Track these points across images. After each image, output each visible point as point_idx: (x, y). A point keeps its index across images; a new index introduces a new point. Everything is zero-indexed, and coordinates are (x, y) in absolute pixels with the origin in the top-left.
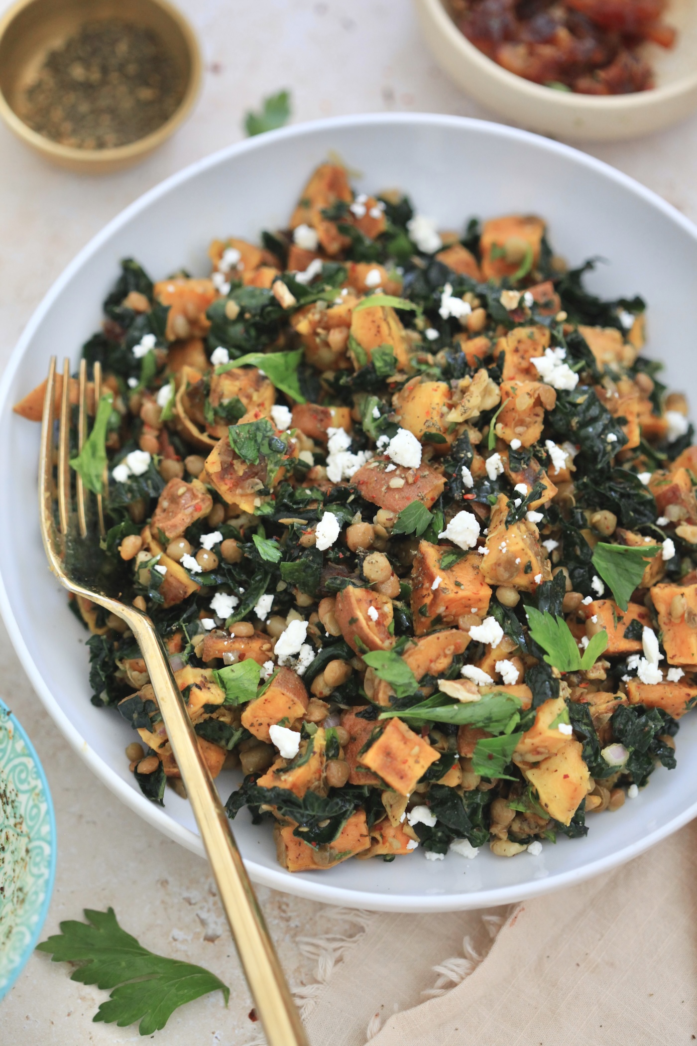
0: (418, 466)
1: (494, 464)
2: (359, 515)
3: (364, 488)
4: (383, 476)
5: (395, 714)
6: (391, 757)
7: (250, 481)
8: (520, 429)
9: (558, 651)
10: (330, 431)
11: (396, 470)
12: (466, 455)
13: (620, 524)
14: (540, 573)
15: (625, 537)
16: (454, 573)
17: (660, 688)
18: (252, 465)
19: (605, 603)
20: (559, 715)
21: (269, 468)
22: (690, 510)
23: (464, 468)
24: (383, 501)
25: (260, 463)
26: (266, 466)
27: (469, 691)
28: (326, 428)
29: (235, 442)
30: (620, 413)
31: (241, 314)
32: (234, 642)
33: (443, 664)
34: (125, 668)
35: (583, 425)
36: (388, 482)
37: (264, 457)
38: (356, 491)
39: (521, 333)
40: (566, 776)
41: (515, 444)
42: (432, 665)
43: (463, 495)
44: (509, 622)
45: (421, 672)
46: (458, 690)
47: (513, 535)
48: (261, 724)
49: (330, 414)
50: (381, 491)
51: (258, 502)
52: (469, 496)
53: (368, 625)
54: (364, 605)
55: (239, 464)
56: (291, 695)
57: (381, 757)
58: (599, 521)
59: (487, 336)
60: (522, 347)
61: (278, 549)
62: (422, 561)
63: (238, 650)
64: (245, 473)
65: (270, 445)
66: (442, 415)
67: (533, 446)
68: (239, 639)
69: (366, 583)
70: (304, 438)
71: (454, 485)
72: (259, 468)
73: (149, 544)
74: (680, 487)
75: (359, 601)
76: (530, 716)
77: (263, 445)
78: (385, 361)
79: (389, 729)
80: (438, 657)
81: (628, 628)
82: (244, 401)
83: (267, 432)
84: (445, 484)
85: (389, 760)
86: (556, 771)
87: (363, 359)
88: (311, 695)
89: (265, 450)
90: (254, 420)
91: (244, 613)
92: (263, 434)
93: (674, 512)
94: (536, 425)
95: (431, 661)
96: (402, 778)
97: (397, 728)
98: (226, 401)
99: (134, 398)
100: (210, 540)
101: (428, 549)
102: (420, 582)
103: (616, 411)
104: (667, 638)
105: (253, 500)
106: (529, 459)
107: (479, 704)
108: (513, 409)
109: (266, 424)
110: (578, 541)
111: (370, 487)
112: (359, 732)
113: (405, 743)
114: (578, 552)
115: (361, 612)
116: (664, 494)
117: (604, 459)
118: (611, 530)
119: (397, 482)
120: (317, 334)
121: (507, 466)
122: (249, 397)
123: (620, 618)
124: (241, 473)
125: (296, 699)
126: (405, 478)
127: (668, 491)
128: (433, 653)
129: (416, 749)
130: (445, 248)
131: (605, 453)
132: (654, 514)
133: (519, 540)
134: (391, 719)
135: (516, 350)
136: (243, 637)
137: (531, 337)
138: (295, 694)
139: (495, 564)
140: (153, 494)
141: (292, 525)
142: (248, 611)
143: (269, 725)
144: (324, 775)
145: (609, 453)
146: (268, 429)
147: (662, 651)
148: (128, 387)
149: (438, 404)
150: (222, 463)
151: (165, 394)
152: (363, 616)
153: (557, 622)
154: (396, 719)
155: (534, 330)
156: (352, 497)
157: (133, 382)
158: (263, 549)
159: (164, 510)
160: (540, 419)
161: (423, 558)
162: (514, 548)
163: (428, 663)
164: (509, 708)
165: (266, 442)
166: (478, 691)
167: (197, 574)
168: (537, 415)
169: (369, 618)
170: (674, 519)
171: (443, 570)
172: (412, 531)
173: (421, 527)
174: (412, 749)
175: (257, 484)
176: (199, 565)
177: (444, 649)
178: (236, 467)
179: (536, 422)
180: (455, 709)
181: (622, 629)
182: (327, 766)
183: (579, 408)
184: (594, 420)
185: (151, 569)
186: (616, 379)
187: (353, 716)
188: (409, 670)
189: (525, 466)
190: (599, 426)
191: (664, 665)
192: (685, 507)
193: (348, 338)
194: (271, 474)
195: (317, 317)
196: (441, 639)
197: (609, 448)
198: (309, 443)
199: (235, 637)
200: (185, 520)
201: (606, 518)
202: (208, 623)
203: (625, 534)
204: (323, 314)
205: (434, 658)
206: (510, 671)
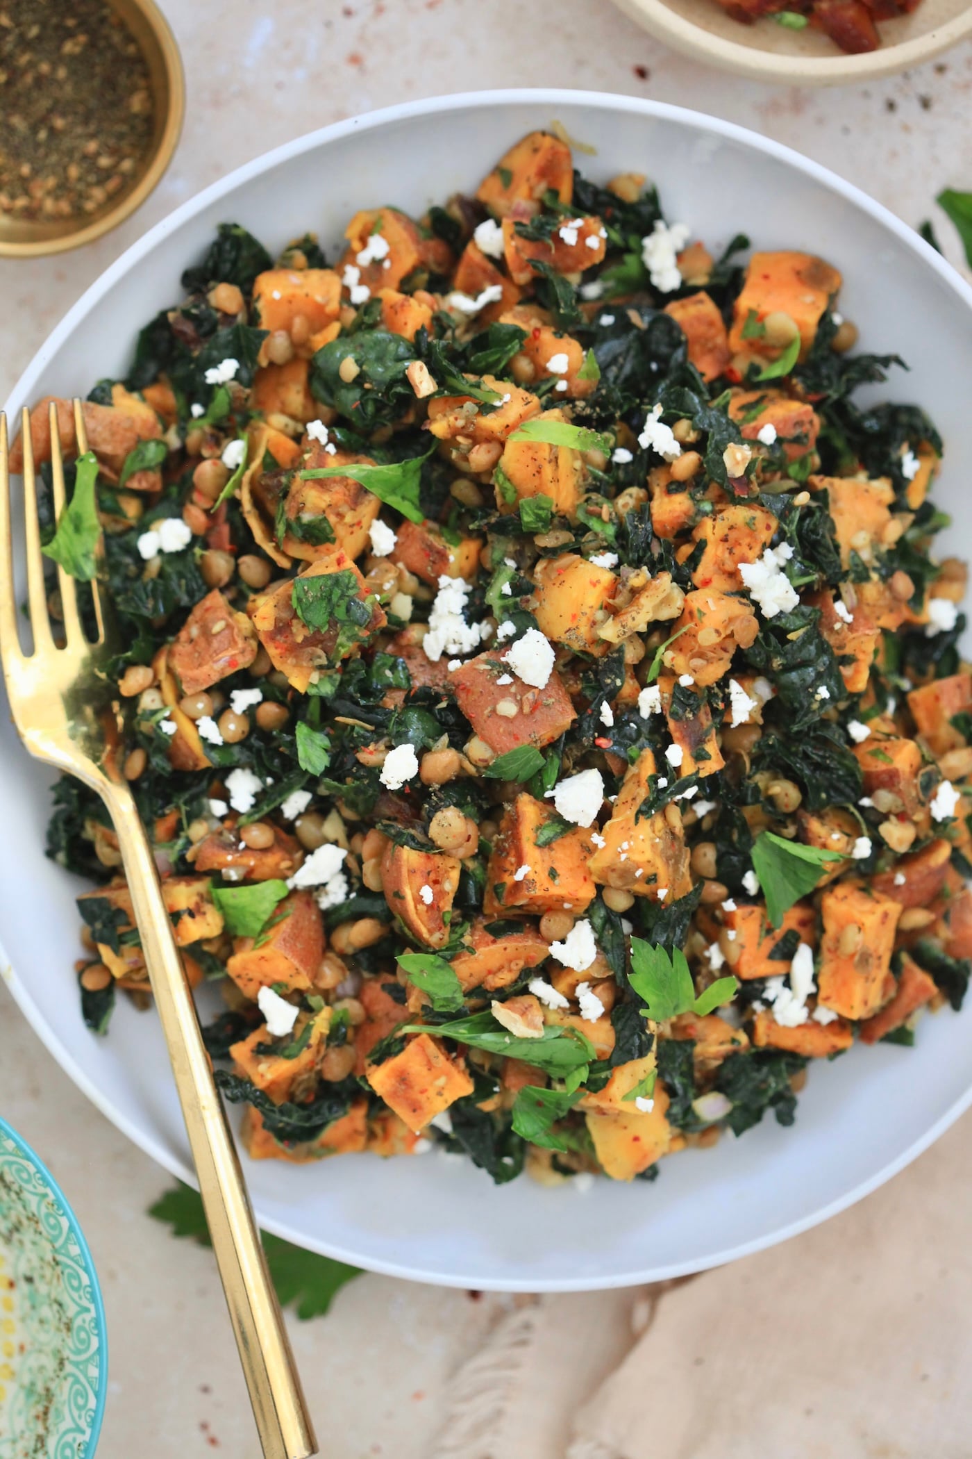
0: (542, 687)
1: (650, 700)
2: (445, 739)
3: (463, 695)
4: (492, 688)
5: (426, 1030)
6: (406, 1084)
7: (310, 650)
8: (697, 662)
9: (664, 996)
10: (444, 580)
11: (511, 684)
12: (614, 681)
13: (803, 805)
14: (666, 886)
15: (806, 825)
16: (553, 853)
17: (798, 1034)
18: (318, 631)
19: (752, 912)
20: (641, 1082)
21: (339, 641)
22: (907, 802)
23: (605, 704)
24: (483, 729)
25: (329, 630)
26: (337, 635)
27: (531, 1025)
28: (439, 576)
29: (299, 600)
30: (848, 651)
31: (360, 379)
32: (241, 857)
33: (504, 979)
34: (95, 836)
35: (787, 669)
36: (495, 703)
37: (337, 623)
38: (451, 696)
39: (738, 514)
40: (636, 1139)
41: (686, 681)
42: (490, 978)
43: (595, 738)
44: (611, 932)
45: (474, 981)
46: (515, 1021)
47: (641, 837)
48: (251, 980)
49: (448, 559)
50: (483, 714)
51: (315, 677)
52: (603, 742)
53: (416, 907)
54: (418, 879)
55: (300, 626)
56: (296, 963)
57: (393, 1081)
58: (777, 795)
59: (692, 498)
60: (733, 535)
61: (326, 750)
62: (515, 823)
63: (244, 866)
64: (306, 638)
65: (348, 610)
66: (594, 624)
67: (709, 688)
68: (249, 852)
69: (428, 847)
70: (407, 574)
71: (585, 725)
72: (327, 636)
73: (160, 681)
74: (901, 773)
75: (412, 872)
76: (603, 1075)
77: (339, 606)
78: (537, 516)
79: (412, 1047)
80: (501, 969)
81: (777, 946)
82: (332, 519)
83: (348, 588)
84: (574, 721)
85: (403, 1087)
86: (625, 1128)
87: (510, 496)
88: (328, 946)
89: (340, 613)
90: (333, 570)
91: (266, 809)
92: (343, 591)
93: (884, 800)
94: (721, 662)
95: (490, 972)
96: (414, 1111)
97: (423, 1048)
98: (306, 517)
99: (194, 436)
100: (244, 698)
101: (528, 808)
102: (504, 849)
103: (841, 647)
104: (826, 971)
105: (309, 674)
106: (698, 707)
107: (540, 1042)
108: (694, 636)
109: (350, 577)
110: (738, 823)
111: (472, 698)
112: (380, 1014)
113: (429, 1069)
114: (735, 837)
115: (411, 889)
116: (878, 775)
117: (806, 719)
118: (791, 809)
119: (507, 708)
120: (457, 445)
121: (666, 707)
122: (340, 516)
123: (769, 931)
124: (299, 639)
125: (301, 969)
126: (520, 704)
127: (884, 772)
128: (494, 963)
129: (442, 1081)
130: (685, 292)
131: (809, 711)
132: (856, 794)
133: (647, 847)
134: (417, 1035)
135: (725, 539)
136: (256, 850)
137: (750, 524)
138: (301, 961)
139: (609, 867)
140: (185, 600)
141: (353, 728)
142: (272, 806)
143: (261, 984)
144: (318, 1067)
145: (814, 711)
146: (351, 585)
147: (815, 979)
148: (190, 414)
149: (592, 607)
150: (277, 620)
151: (234, 452)
152: (413, 894)
153: (672, 961)
154: (424, 1036)
155: (758, 514)
156: (443, 705)
157: (197, 410)
158: (305, 751)
159: (191, 641)
160: (728, 656)
161: (517, 820)
162: (637, 858)
163: (485, 973)
164: (576, 1057)
165: (343, 603)
166: (544, 1023)
167: (214, 747)
168: (725, 650)
169: (419, 900)
170: (883, 809)
171: (539, 846)
172: (512, 778)
173: (524, 775)
174: (437, 1078)
175: (320, 657)
176: (221, 735)
177: (510, 961)
178: (294, 629)
179: (721, 659)
180: (505, 1043)
181: (768, 945)
182: (325, 1056)
183: (788, 646)
184: (805, 664)
185: (154, 725)
186: (862, 576)
187: (378, 986)
188: (455, 981)
189: (690, 716)
190: (810, 672)
191: (812, 1001)
192: (902, 798)
193: (495, 464)
194: (340, 648)
195: (460, 423)
196: (508, 950)
197: (815, 706)
198: (411, 582)
199: (247, 848)
200: (212, 676)
201: (787, 795)
202: (218, 808)
203: (808, 823)
204: (469, 421)
205: (494, 969)
206: (593, 1005)
